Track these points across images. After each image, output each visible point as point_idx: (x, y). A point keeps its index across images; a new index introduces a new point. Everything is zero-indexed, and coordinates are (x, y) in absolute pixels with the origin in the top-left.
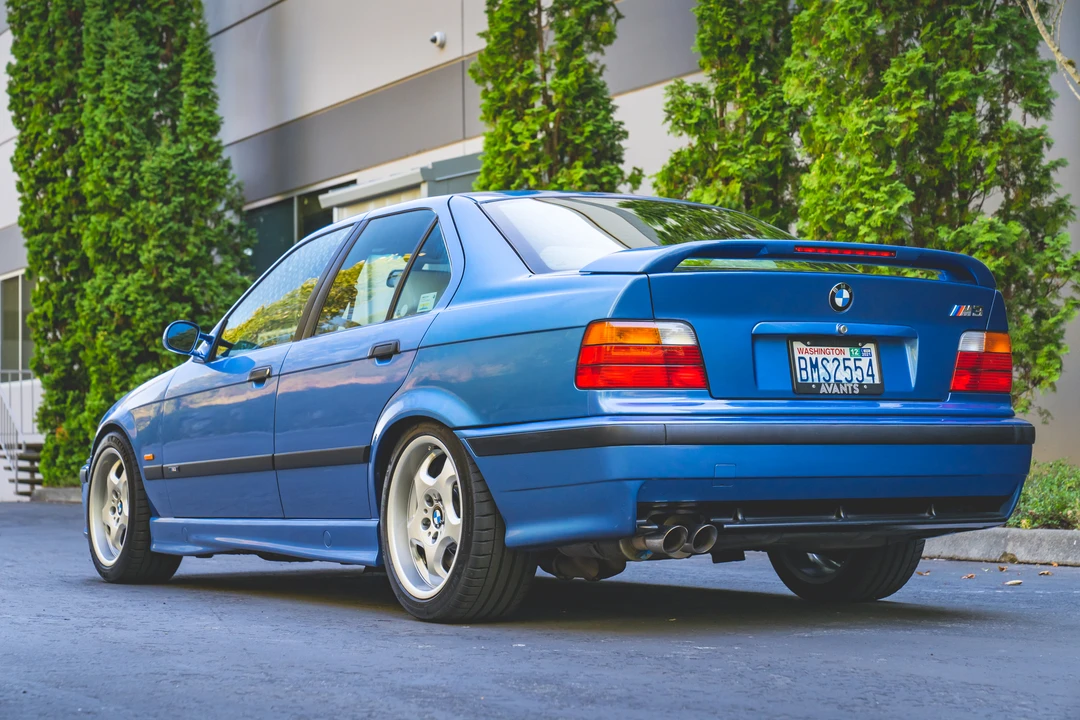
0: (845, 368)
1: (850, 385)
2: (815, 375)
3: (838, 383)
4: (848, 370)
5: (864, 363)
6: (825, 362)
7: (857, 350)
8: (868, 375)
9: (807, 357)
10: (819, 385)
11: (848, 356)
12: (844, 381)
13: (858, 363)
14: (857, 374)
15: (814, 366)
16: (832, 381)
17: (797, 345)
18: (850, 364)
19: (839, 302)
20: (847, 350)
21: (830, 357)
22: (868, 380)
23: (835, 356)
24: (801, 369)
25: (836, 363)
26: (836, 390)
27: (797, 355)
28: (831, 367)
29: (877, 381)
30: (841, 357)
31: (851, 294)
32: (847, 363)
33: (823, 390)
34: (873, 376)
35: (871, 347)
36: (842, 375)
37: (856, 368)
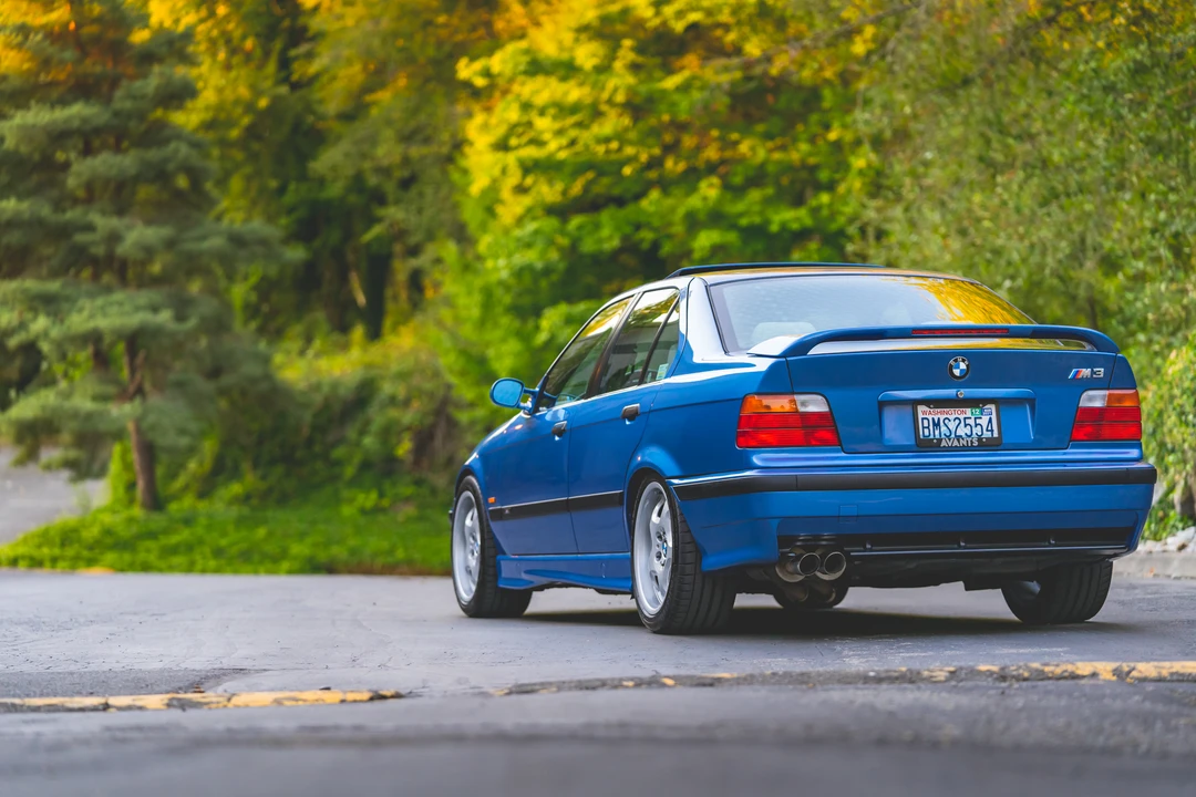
0: (966, 425)
1: (969, 439)
2: (937, 432)
3: (958, 438)
4: (968, 427)
5: (984, 421)
6: (946, 421)
7: (978, 410)
8: (987, 430)
9: (930, 417)
10: (940, 440)
11: (969, 414)
12: (964, 436)
13: (978, 421)
14: (977, 430)
15: (937, 425)
16: (953, 436)
17: (921, 409)
18: (971, 422)
19: (957, 372)
20: (968, 411)
21: (952, 417)
22: (989, 434)
23: (957, 416)
24: (924, 428)
25: (957, 421)
27: (920, 416)
28: (952, 425)
29: (996, 435)
30: (962, 417)
31: (967, 366)
32: (968, 421)
33: (943, 444)
34: (992, 431)
35: (993, 407)
36: (962, 431)
37: (976, 425)
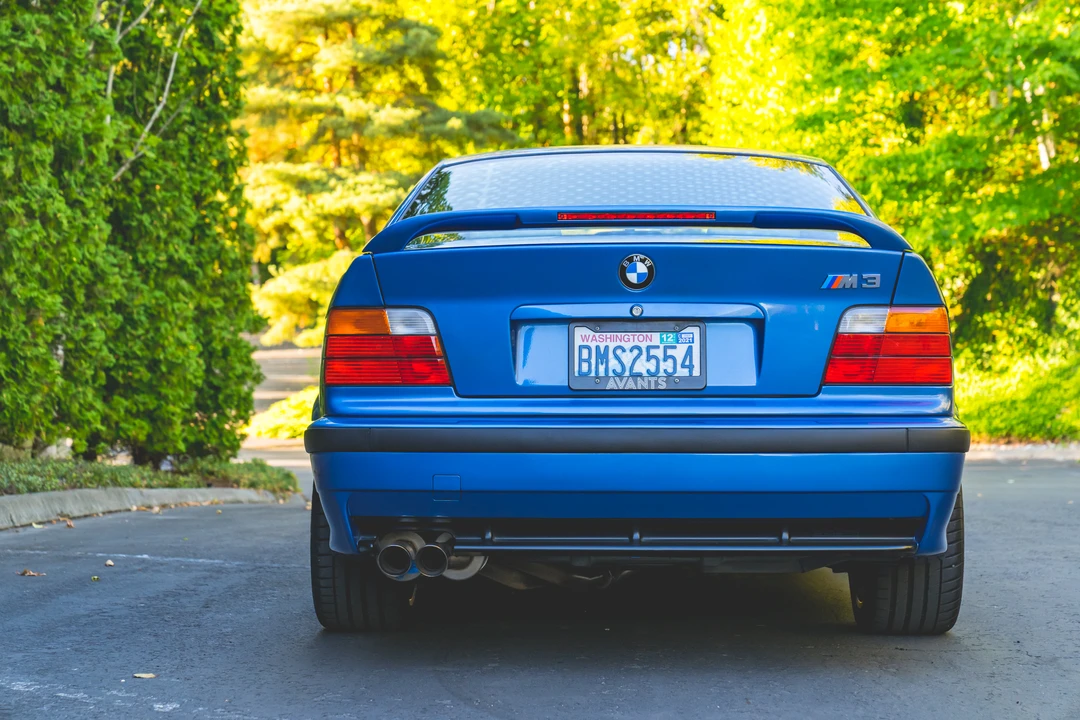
0: (649, 358)
2: (602, 368)
3: (636, 376)
4: (653, 361)
5: (679, 352)
6: (619, 352)
7: (671, 335)
8: (683, 366)
9: (593, 345)
10: (606, 380)
11: (655, 342)
12: (645, 374)
13: (670, 352)
14: (668, 366)
15: (602, 357)
16: (627, 373)
17: (581, 334)
18: (659, 353)
19: (632, 277)
20: (656, 336)
21: (627, 346)
22: (683, 372)
23: (637, 343)
24: (581, 360)
25: (636, 352)
26: (631, 385)
27: (578, 342)
28: (627, 358)
29: (696, 372)
30: (643, 345)
31: (650, 268)
32: (653, 352)
33: (611, 385)
34: (691, 367)
35: (696, 331)
36: (642, 366)
37: (666, 358)
